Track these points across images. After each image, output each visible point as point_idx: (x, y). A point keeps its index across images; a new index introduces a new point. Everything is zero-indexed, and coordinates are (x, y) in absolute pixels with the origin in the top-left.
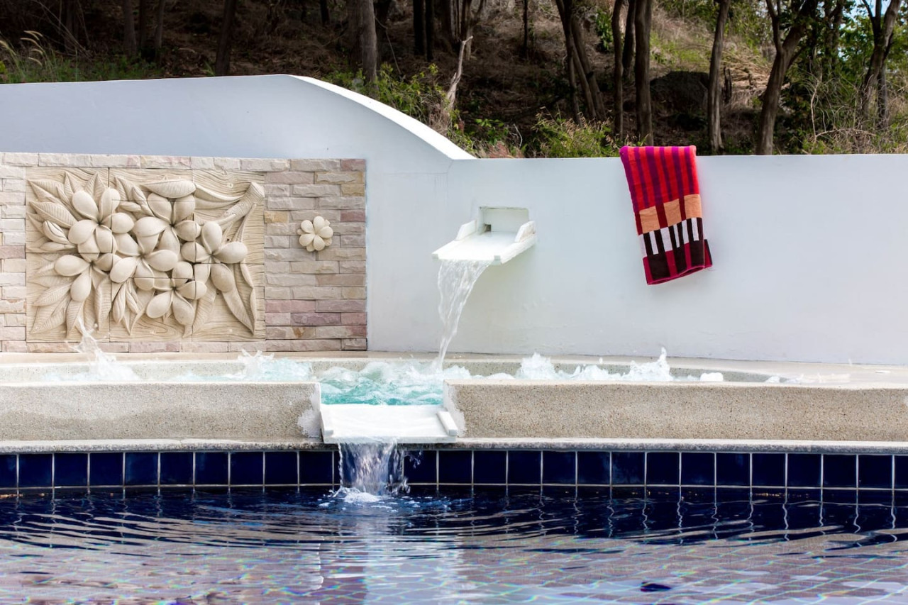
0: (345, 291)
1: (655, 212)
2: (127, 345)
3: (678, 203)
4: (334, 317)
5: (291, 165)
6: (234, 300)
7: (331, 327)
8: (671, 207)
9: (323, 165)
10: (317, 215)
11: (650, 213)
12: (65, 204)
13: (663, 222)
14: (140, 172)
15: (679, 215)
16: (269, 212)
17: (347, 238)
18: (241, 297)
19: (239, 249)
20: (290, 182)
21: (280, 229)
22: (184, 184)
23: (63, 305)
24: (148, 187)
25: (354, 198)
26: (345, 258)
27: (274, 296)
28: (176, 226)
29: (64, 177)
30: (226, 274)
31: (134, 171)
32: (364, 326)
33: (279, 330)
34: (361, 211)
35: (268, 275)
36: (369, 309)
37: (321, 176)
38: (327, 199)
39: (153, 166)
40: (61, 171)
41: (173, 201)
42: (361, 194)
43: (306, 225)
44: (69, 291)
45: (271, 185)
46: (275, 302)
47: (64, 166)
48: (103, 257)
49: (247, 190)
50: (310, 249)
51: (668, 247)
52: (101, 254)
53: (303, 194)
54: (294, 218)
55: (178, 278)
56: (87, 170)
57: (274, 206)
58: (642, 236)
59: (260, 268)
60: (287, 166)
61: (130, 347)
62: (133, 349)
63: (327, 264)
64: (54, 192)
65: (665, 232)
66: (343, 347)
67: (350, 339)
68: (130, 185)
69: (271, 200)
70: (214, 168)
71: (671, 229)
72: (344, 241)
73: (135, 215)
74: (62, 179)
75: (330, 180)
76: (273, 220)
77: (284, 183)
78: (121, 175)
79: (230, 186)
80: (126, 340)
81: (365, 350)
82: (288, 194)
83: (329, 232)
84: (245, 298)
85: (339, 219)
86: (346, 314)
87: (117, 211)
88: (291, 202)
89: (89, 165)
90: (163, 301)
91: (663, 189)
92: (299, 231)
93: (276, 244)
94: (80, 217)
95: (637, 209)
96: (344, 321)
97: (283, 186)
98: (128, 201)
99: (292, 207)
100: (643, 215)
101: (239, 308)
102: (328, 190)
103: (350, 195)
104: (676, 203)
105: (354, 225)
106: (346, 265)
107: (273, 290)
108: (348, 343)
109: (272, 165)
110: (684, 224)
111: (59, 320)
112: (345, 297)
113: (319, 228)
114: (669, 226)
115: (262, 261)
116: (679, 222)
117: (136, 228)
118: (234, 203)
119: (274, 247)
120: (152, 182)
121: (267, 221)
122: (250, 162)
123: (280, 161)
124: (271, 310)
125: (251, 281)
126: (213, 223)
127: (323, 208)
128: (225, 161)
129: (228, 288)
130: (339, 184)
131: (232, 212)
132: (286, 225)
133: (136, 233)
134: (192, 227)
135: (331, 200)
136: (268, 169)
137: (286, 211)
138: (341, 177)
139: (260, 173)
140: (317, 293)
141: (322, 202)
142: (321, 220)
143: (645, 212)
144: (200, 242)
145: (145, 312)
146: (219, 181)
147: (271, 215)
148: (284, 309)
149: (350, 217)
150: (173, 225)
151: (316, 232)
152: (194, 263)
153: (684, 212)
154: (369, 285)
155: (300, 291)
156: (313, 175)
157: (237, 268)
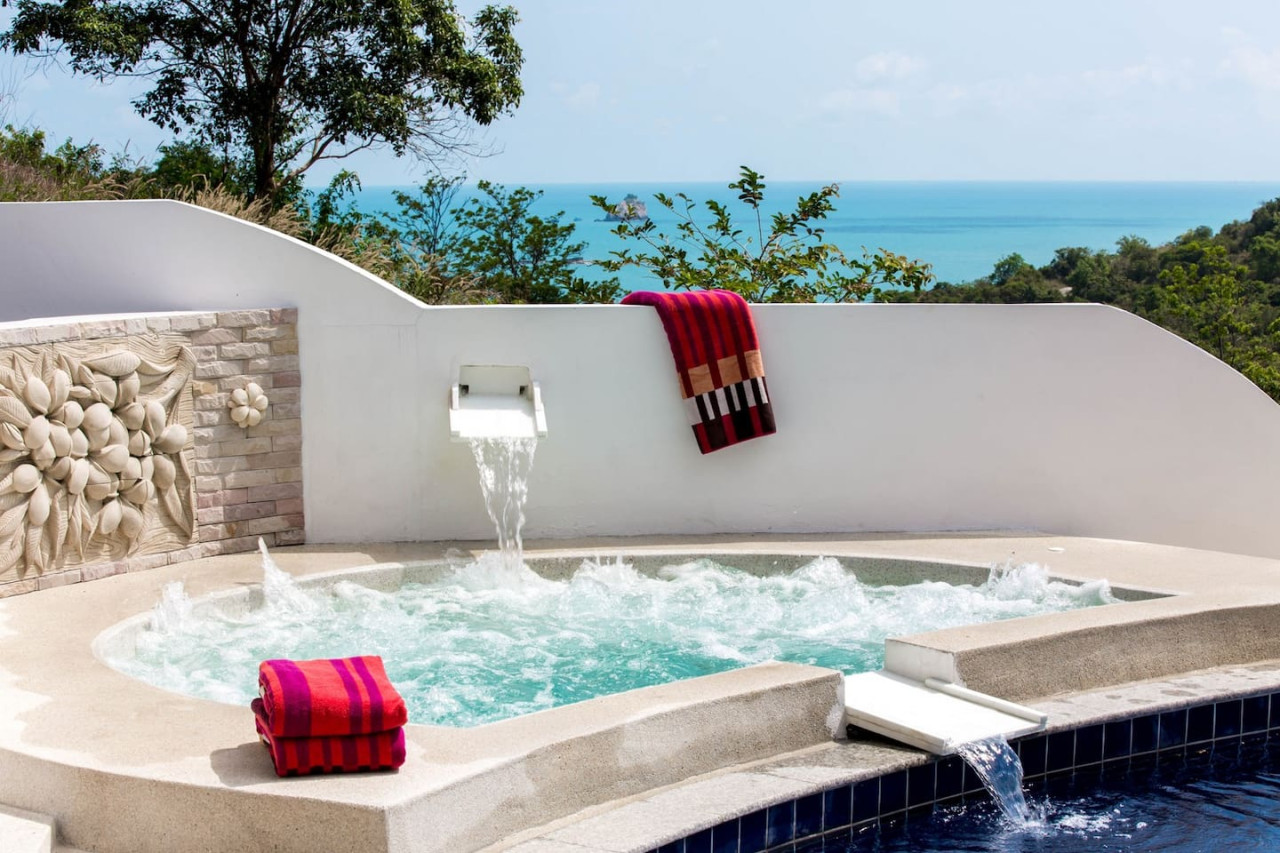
0: (280, 473)
1: (708, 371)
2: (78, 572)
3: (736, 360)
4: (269, 506)
5: (217, 320)
6: (172, 498)
7: (266, 520)
8: (727, 365)
9: (253, 318)
10: (250, 381)
11: (700, 373)
12: (18, 397)
13: (718, 383)
14: (82, 345)
15: (738, 373)
16: (198, 382)
17: (281, 408)
18: (180, 497)
19: (177, 432)
20: (218, 341)
21: (210, 401)
22: (125, 356)
23: (21, 531)
24: (92, 363)
25: (287, 357)
26: (280, 434)
27: (207, 488)
28: (118, 411)
29: (13, 361)
30: (169, 466)
31: (75, 344)
32: (301, 514)
33: (211, 529)
34: (295, 373)
35: (198, 461)
36: (306, 495)
37: (251, 333)
38: (258, 361)
39: (94, 335)
40: (9, 353)
41: (117, 379)
42: (294, 351)
43: (240, 394)
44: (27, 512)
45: (198, 347)
46: (207, 495)
47: (12, 346)
48: (61, 462)
49: (180, 355)
50: (243, 426)
51: (724, 410)
52: (57, 459)
53: (232, 355)
54: (223, 388)
55: (128, 478)
56: (33, 347)
57: (203, 374)
58: (694, 399)
59: (191, 454)
60: (215, 322)
61: (82, 575)
62: (87, 577)
63: (261, 443)
64: (5, 382)
65: (720, 393)
66: (278, 542)
67: (287, 532)
68: (76, 363)
69: (199, 366)
70: (146, 331)
71: (727, 391)
72: (277, 412)
73: (85, 404)
74: (10, 362)
75: (261, 336)
76: (202, 391)
77: (211, 344)
78: (64, 350)
79: (162, 352)
80: (77, 567)
81: (302, 544)
82: (215, 357)
83: (264, 401)
84: (183, 495)
85: (271, 385)
86: (281, 502)
87: (68, 400)
88: (220, 367)
89: (35, 342)
90: (114, 510)
91: (717, 345)
92: (231, 404)
93: (205, 421)
94: (36, 413)
95: (682, 367)
96: (280, 510)
97: (210, 348)
98: (74, 384)
99: (221, 373)
100: (693, 375)
101: (177, 509)
102: (259, 349)
103: (282, 354)
104: (734, 359)
105: (288, 391)
106: (281, 441)
107: (205, 479)
108: (285, 537)
109: (200, 321)
110: (747, 384)
111: (18, 551)
112: (280, 480)
113: (252, 397)
114: (724, 385)
115: (192, 445)
116: (739, 381)
117: (86, 420)
118: (168, 375)
119: (203, 426)
120: (96, 357)
121: (196, 394)
122: (179, 320)
123: (208, 316)
124: (203, 505)
125: (189, 472)
126: (156, 404)
127: (254, 372)
128: (156, 321)
129: (169, 484)
130: (269, 342)
131: (170, 386)
132: (215, 397)
133: (87, 427)
134: (138, 410)
135: (262, 362)
136: (196, 327)
137: (215, 379)
138: (272, 331)
139: (189, 334)
140: (251, 478)
141: (252, 365)
142: (255, 388)
143: (694, 372)
144: (145, 429)
145: (98, 527)
146: (152, 347)
147: (200, 385)
148: (216, 502)
149: (284, 381)
150: (115, 411)
151: (251, 403)
152: (141, 458)
153: (745, 371)
154: (306, 463)
155: (231, 479)
156: (241, 332)
157: (176, 458)
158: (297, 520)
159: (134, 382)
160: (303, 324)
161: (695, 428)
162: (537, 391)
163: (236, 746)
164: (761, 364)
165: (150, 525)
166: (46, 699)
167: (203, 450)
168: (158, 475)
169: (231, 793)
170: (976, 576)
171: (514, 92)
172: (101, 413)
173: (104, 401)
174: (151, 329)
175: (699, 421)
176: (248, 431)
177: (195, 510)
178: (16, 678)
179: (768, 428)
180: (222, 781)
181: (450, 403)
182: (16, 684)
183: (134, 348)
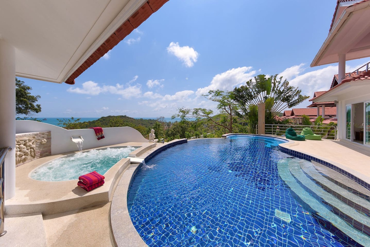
4: (46, 152)
5: (40, 133)
8: (100, 133)
9: (45, 132)
11: (98, 134)
14: (19, 138)
17: (48, 141)
18: (34, 153)
19: (34, 146)
20: (40, 135)
27: (38, 151)
33: (38, 156)
34: (51, 138)
36: (52, 150)
37: (44, 134)
41: (24, 141)
42: (50, 136)
43: (43, 141)
49: (34, 137)
51: (100, 137)
53: (42, 137)
55: (26, 153)
58: (97, 136)
65: (100, 135)
68: (18, 140)
69: (37, 138)
73: (19, 145)
81: (51, 155)
85: (47, 139)
86: (48, 151)
88: (40, 138)
90: (24, 157)
91: (99, 131)
92: (41, 142)
95: (96, 133)
97: (38, 136)
101: (33, 155)
106: (48, 145)
108: (49, 155)
112: (48, 149)
113: (45, 141)
117: (19, 147)
118: (32, 140)
119: (37, 145)
120: (21, 139)
121: (36, 141)
122: (34, 133)
123: (38, 133)
124: (37, 153)
125: (35, 150)
126: (31, 143)
127: (45, 138)
128: (30, 134)
129: (32, 152)
130: (47, 135)
131: (33, 141)
132: (39, 141)
133: (19, 148)
134: (28, 144)
135: (46, 137)
136: (36, 134)
137: (39, 139)
138: (48, 134)
139: (35, 135)
140: (44, 149)
141: (44, 137)
142: (45, 140)
143: (97, 134)
144: (29, 146)
145: (21, 159)
146: (30, 137)
147: (37, 140)
148: (39, 153)
149: (49, 139)
150: (24, 145)
151: (44, 141)
152: (28, 150)
153: (102, 133)
154: (51, 147)
155: (41, 150)
156: (43, 134)
157: (34, 149)
158: (50, 152)
159: (28, 141)
160: (52, 133)
161: (97, 138)
162: (82, 137)
163: (74, 188)
164: (103, 133)
165: (29, 157)
166: (29, 191)
167: (37, 147)
168: (31, 151)
169: (82, 197)
170: (126, 147)
171: (40, 111)
172: (22, 146)
173: (22, 144)
174: (30, 135)
175: (98, 138)
176: (44, 144)
177: (36, 154)
178: (18, 188)
179: (104, 138)
180: (79, 196)
181: (72, 139)
182: (20, 189)
183: (27, 137)
